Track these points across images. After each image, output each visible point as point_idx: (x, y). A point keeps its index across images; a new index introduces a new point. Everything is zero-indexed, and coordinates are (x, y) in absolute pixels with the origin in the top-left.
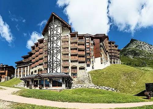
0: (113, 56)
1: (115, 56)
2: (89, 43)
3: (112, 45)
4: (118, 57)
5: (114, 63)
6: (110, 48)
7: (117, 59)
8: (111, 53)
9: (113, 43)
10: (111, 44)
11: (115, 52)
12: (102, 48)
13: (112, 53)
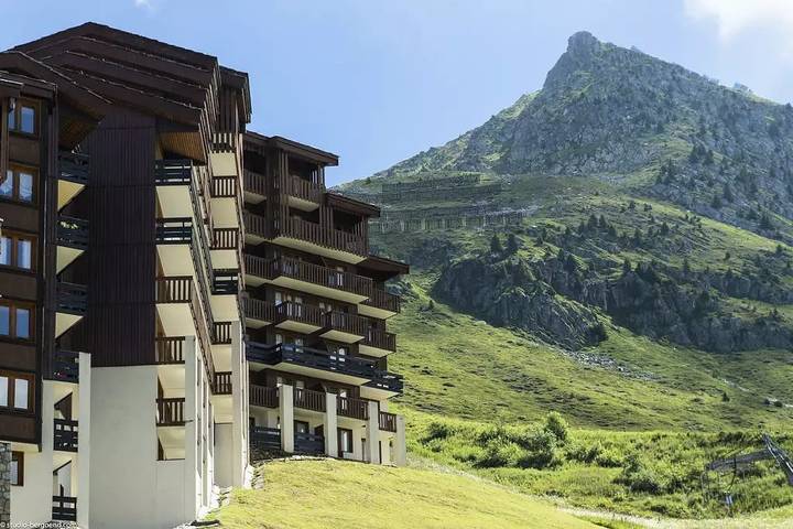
1: (325, 349)
5: (312, 437)
7: (353, 391)
13: (286, 291)
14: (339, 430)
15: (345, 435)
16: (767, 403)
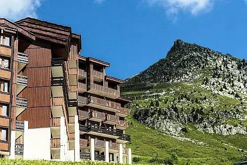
0: (93, 123)
1: (105, 127)
2: (9, 59)
3: (95, 75)
4: (119, 133)
5: (100, 156)
6: (82, 88)
7: (114, 140)
8: (85, 108)
9: (99, 68)
10: (88, 72)
11: (108, 106)
12: (58, 91)
13: (92, 108)
14: (109, 153)
15: (111, 156)
16: (239, 150)
